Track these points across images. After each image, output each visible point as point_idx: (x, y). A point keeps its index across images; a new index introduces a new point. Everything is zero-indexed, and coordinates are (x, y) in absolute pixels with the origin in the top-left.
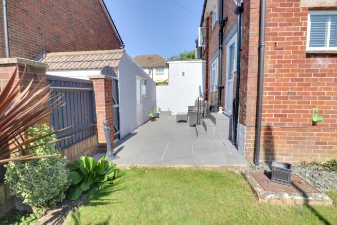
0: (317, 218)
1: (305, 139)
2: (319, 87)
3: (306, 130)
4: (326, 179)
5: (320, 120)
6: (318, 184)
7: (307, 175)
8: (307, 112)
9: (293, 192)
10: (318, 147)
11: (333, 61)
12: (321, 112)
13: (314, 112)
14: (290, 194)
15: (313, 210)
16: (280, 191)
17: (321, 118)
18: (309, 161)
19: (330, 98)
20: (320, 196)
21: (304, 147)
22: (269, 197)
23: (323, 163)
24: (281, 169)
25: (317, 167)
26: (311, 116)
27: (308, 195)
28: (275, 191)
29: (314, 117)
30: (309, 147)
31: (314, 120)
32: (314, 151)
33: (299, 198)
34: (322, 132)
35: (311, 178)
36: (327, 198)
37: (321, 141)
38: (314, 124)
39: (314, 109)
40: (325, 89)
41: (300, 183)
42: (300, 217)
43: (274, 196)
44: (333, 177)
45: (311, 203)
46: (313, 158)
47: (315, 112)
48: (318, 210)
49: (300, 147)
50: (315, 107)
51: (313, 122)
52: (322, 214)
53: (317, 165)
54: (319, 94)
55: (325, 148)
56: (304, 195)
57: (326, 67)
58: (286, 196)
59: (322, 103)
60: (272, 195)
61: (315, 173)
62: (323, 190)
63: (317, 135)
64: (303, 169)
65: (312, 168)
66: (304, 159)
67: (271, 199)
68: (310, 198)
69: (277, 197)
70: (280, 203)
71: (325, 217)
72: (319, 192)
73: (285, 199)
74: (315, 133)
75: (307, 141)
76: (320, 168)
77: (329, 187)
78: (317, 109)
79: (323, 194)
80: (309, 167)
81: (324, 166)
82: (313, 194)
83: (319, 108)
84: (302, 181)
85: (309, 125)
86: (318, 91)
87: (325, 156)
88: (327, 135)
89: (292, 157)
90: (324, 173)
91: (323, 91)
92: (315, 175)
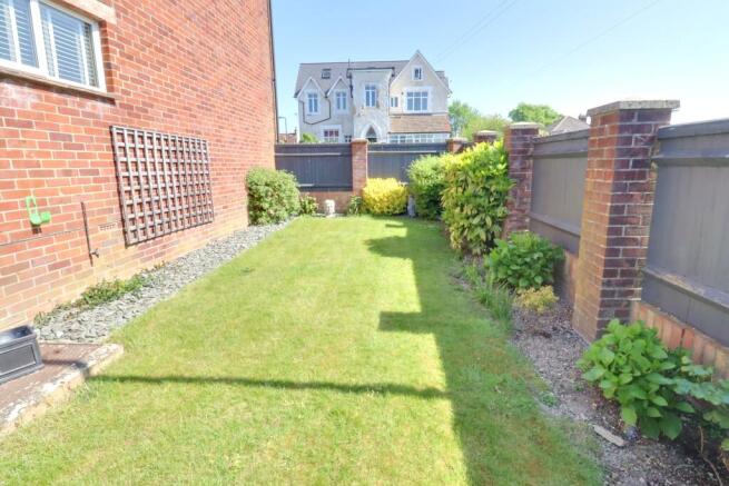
0: (118, 383)
1: (27, 265)
2: (24, 150)
3: (23, 247)
4: (93, 322)
5: (46, 219)
6: (87, 337)
7: (59, 334)
8: (14, 206)
9: (56, 373)
10: (57, 275)
11: (40, 97)
12: (42, 203)
13: (28, 204)
14: (53, 381)
15: (105, 378)
16: (30, 389)
17: (47, 216)
18: (49, 308)
19: (50, 174)
20: (105, 350)
21: (30, 284)
22: (14, 414)
23: (73, 301)
24: (10, 345)
25: (68, 312)
26: (26, 214)
27: (85, 360)
28: (19, 396)
29: (31, 214)
30: (39, 281)
31: (35, 222)
32: (53, 285)
33: (73, 376)
34: (55, 244)
35: (70, 334)
36: (114, 346)
37: (58, 260)
38: (36, 229)
39: (28, 199)
40: (39, 154)
41: (57, 352)
42: (93, 401)
43: (24, 405)
44: (102, 315)
45: (95, 372)
46: (53, 300)
47: (32, 205)
48: (111, 373)
49: (21, 287)
50: (28, 193)
51: (33, 225)
52: (120, 373)
53: (66, 309)
54: (28, 164)
55: (69, 271)
56: (79, 365)
57: (29, 108)
58: (49, 388)
59: (39, 184)
60: (18, 407)
61: (72, 323)
62: (101, 340)
63: (48, 250)
64: (45, 328)
65: (61, 319)
66: (37, 309)
67: (21, 416)
68: (90, 364)
69: (32, 402)
70: (43, 409)
71: (126, 375)
72: (99, 346)
73: (49, 396)
74: (44, 248)
75: (31, 268)
76: (74, 311)
77: (106, 333)
78: (33, 197)
79: (106, 346)
80: (53, 320)
81: (78, 304)
82: (92, 354)
83: (36, 194)
84: (60, 346)
85: (25, 234)
86: (25, 159)
87: (74, 287)
88: (66, 246)
89: (9, 315)
90: (85, 315)
91: (35, 159)
92: (73, 327)
